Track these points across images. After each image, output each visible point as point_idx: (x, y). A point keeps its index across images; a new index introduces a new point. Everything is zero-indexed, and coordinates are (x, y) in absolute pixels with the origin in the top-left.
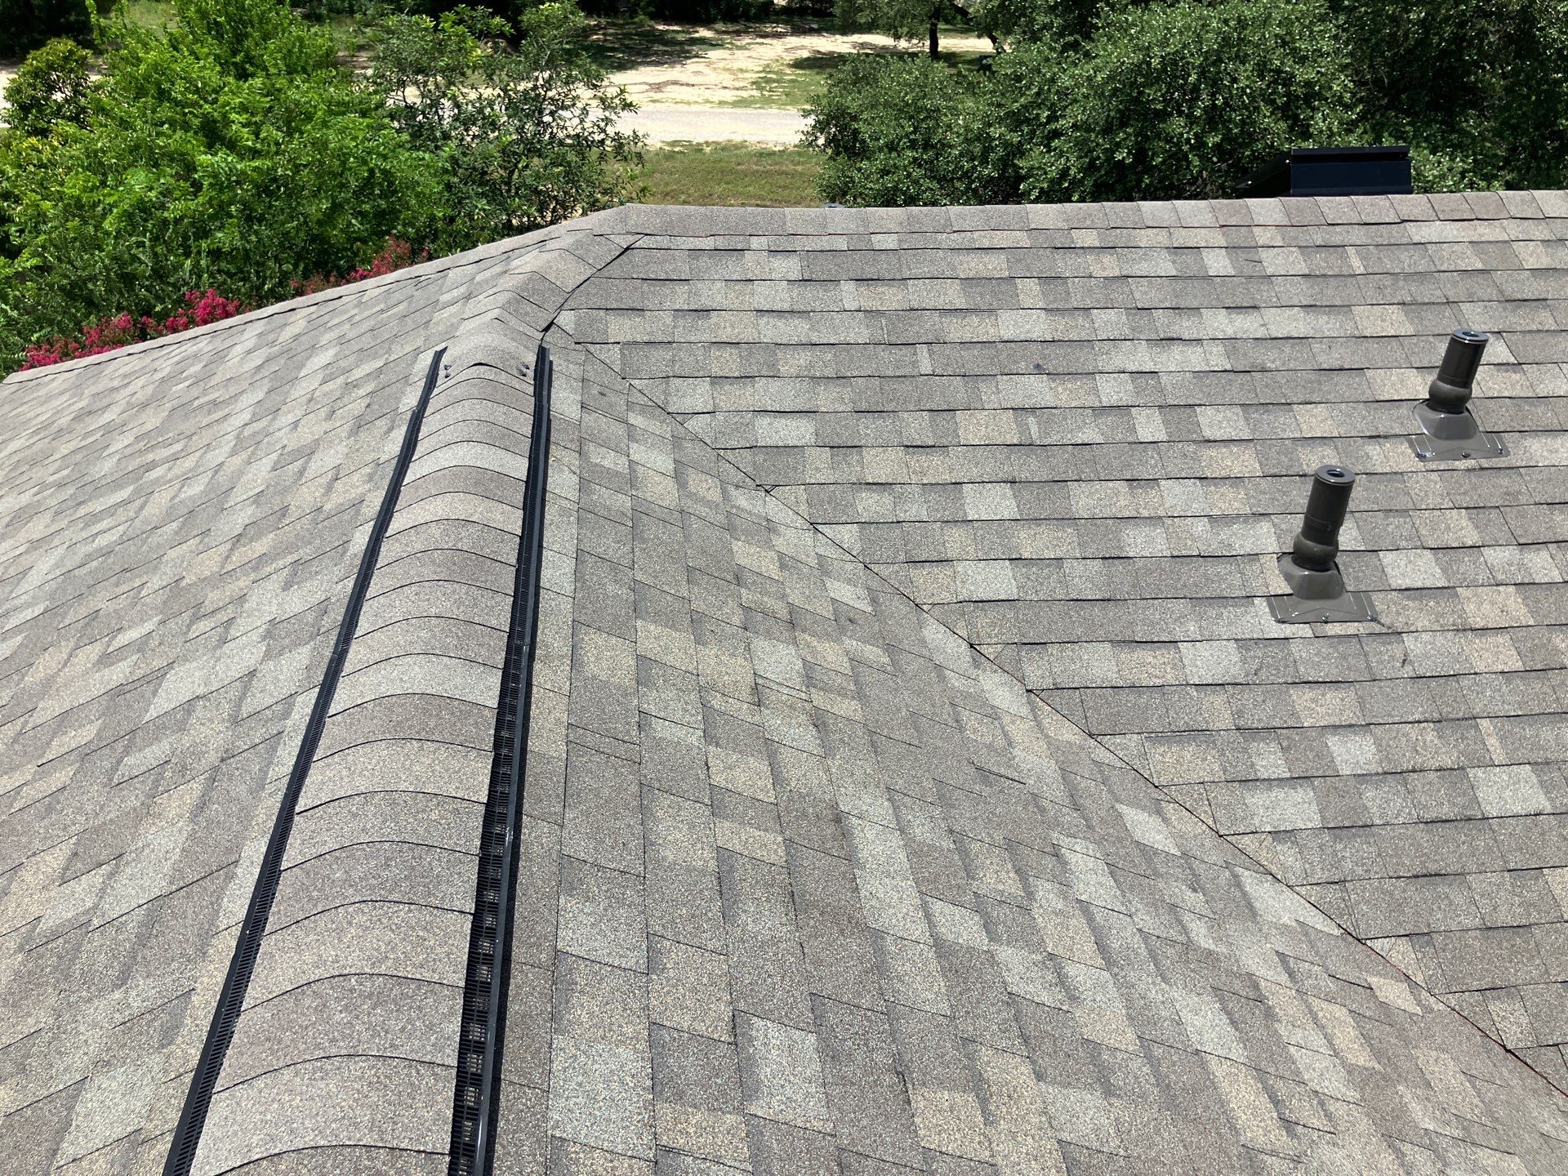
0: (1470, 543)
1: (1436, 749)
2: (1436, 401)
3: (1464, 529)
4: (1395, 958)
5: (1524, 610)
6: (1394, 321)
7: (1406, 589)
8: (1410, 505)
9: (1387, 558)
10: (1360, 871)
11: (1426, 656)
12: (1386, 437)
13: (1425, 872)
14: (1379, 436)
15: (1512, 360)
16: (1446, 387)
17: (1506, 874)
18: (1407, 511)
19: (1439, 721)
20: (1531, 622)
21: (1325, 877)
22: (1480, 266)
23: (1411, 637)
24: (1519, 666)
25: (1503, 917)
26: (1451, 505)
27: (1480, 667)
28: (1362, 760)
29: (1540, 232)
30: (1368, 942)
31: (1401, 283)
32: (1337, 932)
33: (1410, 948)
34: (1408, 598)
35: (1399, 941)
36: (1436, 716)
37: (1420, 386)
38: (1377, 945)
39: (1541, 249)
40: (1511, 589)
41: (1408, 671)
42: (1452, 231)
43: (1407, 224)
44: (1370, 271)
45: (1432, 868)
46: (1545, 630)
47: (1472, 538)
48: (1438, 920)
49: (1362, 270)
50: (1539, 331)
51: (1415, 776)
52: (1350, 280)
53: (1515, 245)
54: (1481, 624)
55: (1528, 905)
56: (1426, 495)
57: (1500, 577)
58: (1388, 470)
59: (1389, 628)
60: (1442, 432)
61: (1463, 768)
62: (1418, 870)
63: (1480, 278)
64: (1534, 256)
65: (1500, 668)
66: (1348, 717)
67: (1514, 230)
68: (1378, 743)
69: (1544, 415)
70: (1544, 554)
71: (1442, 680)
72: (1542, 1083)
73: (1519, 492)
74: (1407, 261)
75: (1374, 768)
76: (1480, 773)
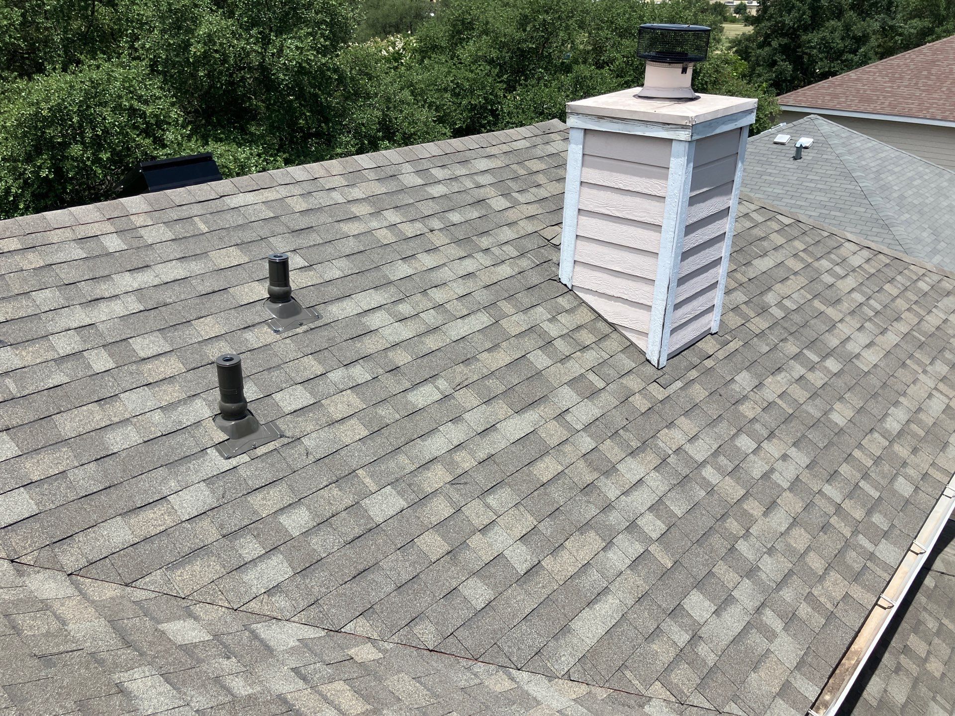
0: (319, 373)
1: (340, 497)
2: (274, 298)
3: (313, 366)
4: (359, 631)
5: (358, 401)
6: (235, 256)
7: (294, 412)
8: (280, 362)
9: (277, 397)
10: (323, 590)
11: (318, 446)
12: (253, 326)
13: (358, 572)
14: (249, 326)
15: (307, 264)
16: (276, 289)
17: (398, 552)
18: (279, 366)
19: (337, 481)
20: (365, 407)
21: (306, 604)
22: (272, 215)
23: (306, 438)
24: (366, 433)
25: (405, 577)
26: (303, 355)
27: (348, 441)
28: (303, 523)
29: (297, 190)
30: (342, 630)
31: (232, 233)
32: (323, 633)
33: (365, 621)
34: (298, 417)
35: (358, 620)
36: (334, 478)
37: (262, 291)
38: (347, 629)
39: (300, 199)
40: (349, 391)
41: (311, 459)
42: (250, 198)
43: (223, 198)
44: (212, 229)
45: (361, 568)
46: (372, 408)
47: (319, 370)
48: (374, 597)
49: (207, 230)
50: (314, 245)
51: (334, 518)
52: (201, 237)
53: (287, 200)
54: (340, 417)
55: (413, 564)
56: (287, 353)
57: (341, 387)
58: (261, 345)
59: (292, 438)
60: (283, 314)
61: (358, 503)
62: (354, 573)
63: (274, 222)
64: (299, 205)
65: (358, 437)
66: (287, 501)
67: (283, 192)
68: (309, 509)
69: (333, 291)
70: (358, 367)
71: (330, 457)
72: (452, 658)
73: (335, 337)
74: (230, 220)
75: (311, 524)
76: (367, 501)
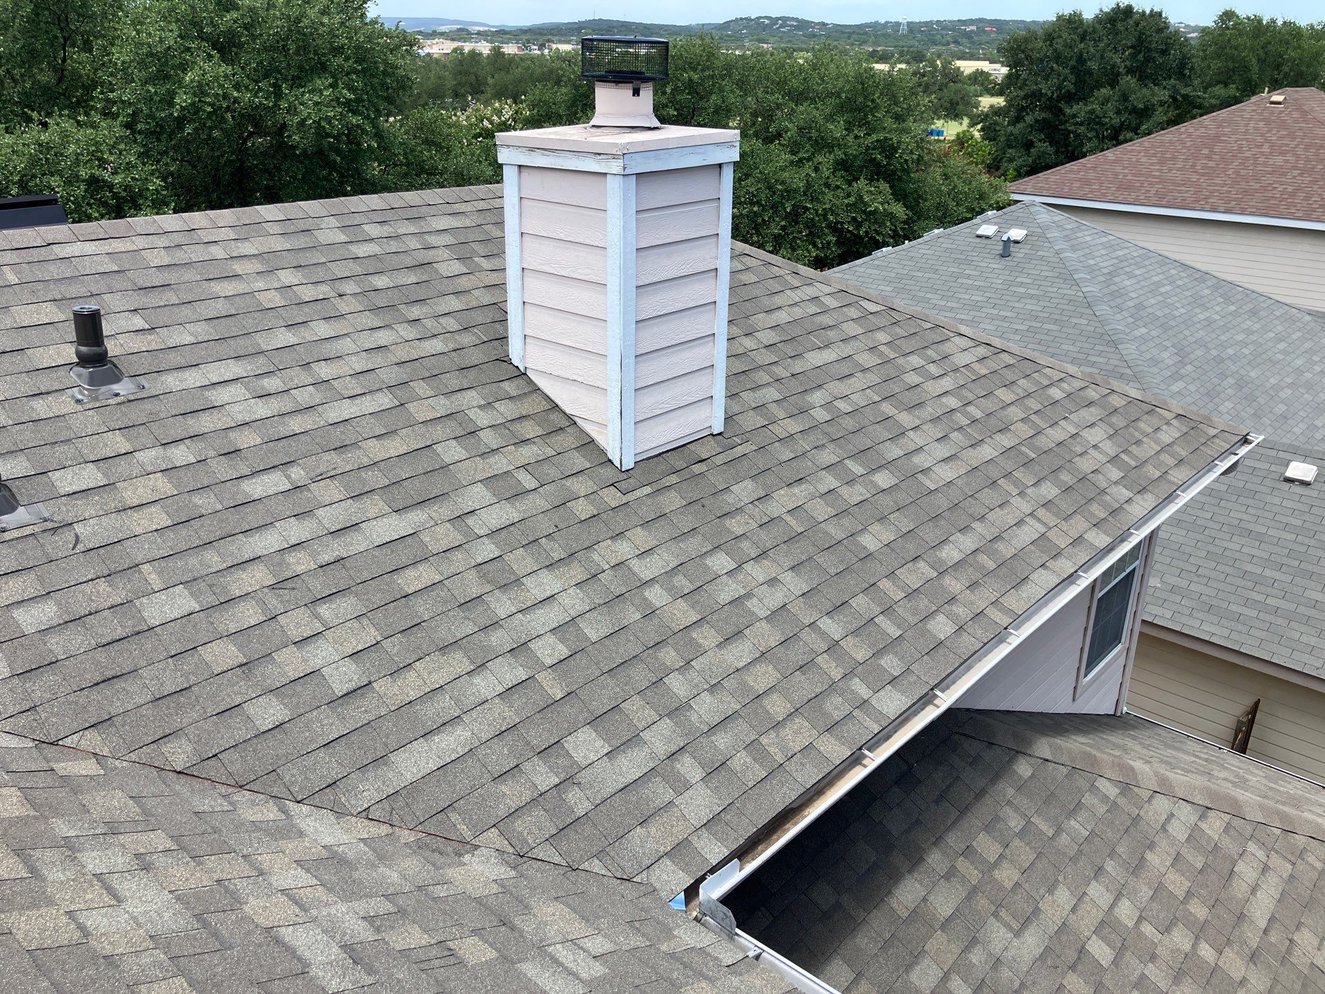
0: (124, 451)
1: (105, 593)
2: (84, 361)
3: (120, 443)
4: (84, 744)
5: (169, 486)
6: (49, 313)
7: (74, 493)
8: (73, 436)
9: (55, 476)
10: (48, 696)
11: (94, 534)
12: (48, 393)
13: (103, 678)
14: (41, 394)
15: (147, 326)
16: (86, 350)
17: (170, 660)
18: (69, 440)
19: (109, 575)
20: (176, 493)
21: (18, 708)
22: (116, 268)
23: (80, 524)
24: (169, 523)
25: (169, 688)
26: (106, 429)
27: (139, 530)
28: (44, 619)
29: (162, 242)
30: (60, 743)
31: (52, 287)
32: (31, 744)
33: (96, 734)
34: (76, 499)
35: (86, 732)
36: (106, 572)
38: (68, 742)
39: (163, 253)
40: (159, 475)
41: (80, 547)
42: (90, 248)
43: (52, 246)
44: (24, 281)
45: (109, 674)
46: (186, 495)
47: (124, 446)
48: (117, 708)
49: (17, 281)
50: (166, 306)
51: (92, 617)
52: (6, 289)
53: (143, 252)
54: (137, 502)
55: (186, 675)
56: (86, 426)
57: (150, 469)
58: (52, 415)
59: (61, 522)
60: (94, 381)
61: (131, 601)
62: (99, 679)
63: (117, 276)
64: (158, 258)
65: (154, 527)
66: (31, 592)
67: (141, 242)
68: (59, 604)
69: (175, 359)
70: (182, 447)
71: (108, 548)
72: (207, 783)
73: (160, 411)
74: (54, 271)
75: (55, 622)
76: (144, 600)
